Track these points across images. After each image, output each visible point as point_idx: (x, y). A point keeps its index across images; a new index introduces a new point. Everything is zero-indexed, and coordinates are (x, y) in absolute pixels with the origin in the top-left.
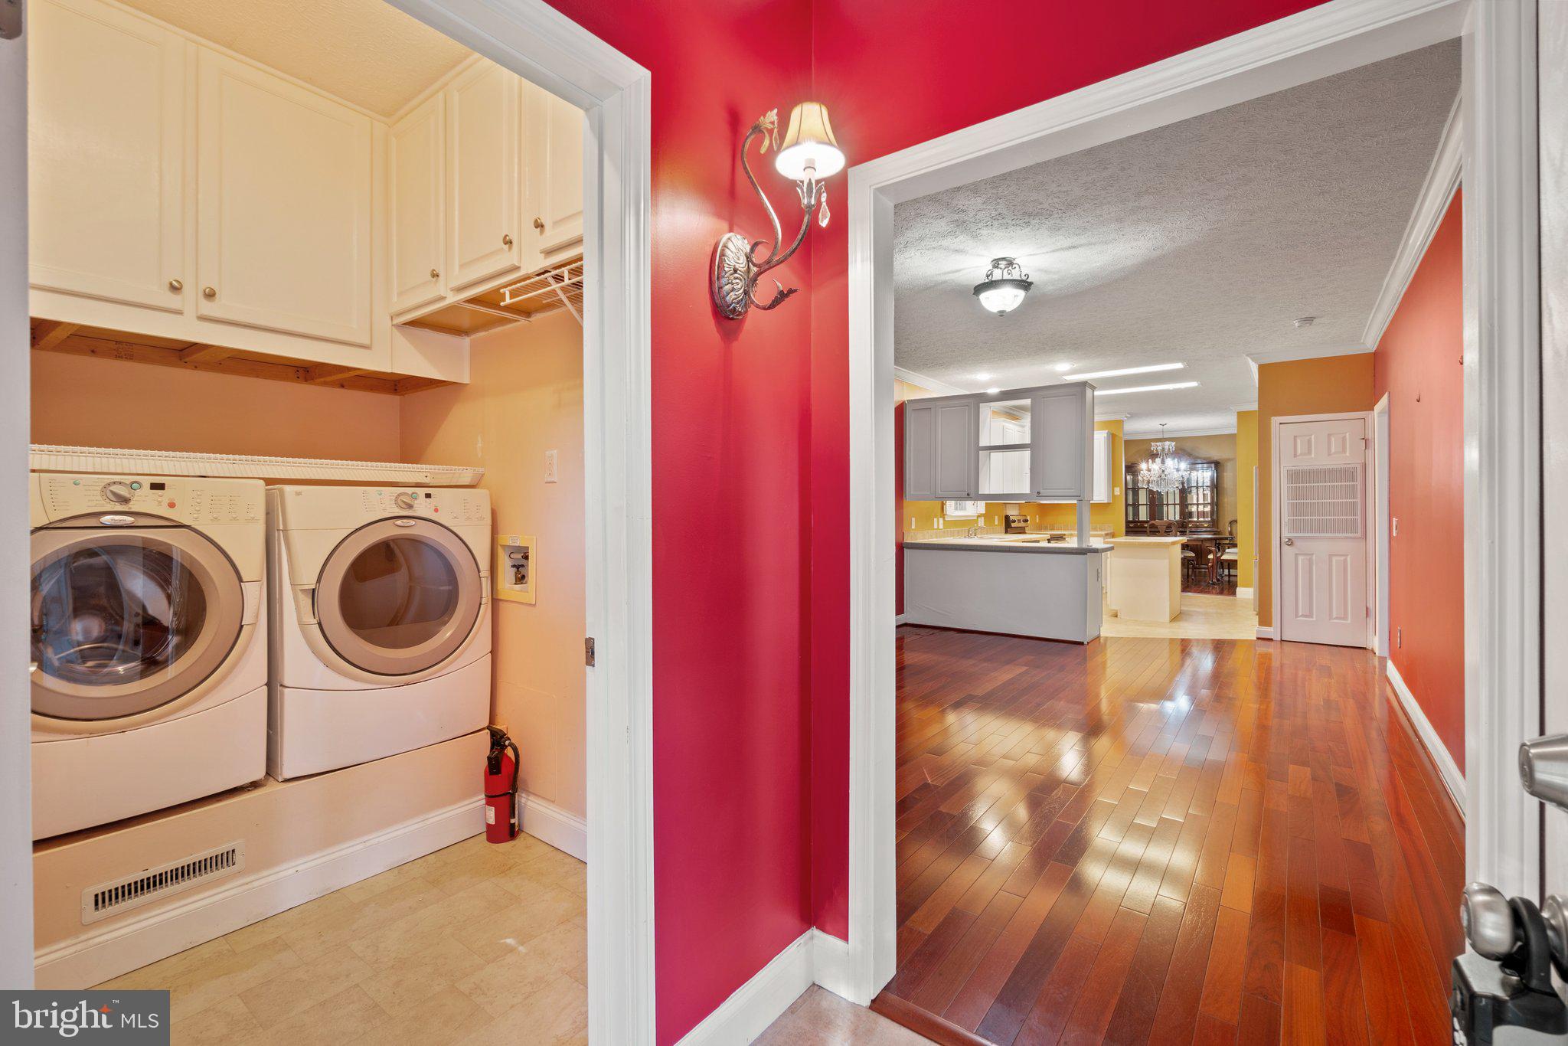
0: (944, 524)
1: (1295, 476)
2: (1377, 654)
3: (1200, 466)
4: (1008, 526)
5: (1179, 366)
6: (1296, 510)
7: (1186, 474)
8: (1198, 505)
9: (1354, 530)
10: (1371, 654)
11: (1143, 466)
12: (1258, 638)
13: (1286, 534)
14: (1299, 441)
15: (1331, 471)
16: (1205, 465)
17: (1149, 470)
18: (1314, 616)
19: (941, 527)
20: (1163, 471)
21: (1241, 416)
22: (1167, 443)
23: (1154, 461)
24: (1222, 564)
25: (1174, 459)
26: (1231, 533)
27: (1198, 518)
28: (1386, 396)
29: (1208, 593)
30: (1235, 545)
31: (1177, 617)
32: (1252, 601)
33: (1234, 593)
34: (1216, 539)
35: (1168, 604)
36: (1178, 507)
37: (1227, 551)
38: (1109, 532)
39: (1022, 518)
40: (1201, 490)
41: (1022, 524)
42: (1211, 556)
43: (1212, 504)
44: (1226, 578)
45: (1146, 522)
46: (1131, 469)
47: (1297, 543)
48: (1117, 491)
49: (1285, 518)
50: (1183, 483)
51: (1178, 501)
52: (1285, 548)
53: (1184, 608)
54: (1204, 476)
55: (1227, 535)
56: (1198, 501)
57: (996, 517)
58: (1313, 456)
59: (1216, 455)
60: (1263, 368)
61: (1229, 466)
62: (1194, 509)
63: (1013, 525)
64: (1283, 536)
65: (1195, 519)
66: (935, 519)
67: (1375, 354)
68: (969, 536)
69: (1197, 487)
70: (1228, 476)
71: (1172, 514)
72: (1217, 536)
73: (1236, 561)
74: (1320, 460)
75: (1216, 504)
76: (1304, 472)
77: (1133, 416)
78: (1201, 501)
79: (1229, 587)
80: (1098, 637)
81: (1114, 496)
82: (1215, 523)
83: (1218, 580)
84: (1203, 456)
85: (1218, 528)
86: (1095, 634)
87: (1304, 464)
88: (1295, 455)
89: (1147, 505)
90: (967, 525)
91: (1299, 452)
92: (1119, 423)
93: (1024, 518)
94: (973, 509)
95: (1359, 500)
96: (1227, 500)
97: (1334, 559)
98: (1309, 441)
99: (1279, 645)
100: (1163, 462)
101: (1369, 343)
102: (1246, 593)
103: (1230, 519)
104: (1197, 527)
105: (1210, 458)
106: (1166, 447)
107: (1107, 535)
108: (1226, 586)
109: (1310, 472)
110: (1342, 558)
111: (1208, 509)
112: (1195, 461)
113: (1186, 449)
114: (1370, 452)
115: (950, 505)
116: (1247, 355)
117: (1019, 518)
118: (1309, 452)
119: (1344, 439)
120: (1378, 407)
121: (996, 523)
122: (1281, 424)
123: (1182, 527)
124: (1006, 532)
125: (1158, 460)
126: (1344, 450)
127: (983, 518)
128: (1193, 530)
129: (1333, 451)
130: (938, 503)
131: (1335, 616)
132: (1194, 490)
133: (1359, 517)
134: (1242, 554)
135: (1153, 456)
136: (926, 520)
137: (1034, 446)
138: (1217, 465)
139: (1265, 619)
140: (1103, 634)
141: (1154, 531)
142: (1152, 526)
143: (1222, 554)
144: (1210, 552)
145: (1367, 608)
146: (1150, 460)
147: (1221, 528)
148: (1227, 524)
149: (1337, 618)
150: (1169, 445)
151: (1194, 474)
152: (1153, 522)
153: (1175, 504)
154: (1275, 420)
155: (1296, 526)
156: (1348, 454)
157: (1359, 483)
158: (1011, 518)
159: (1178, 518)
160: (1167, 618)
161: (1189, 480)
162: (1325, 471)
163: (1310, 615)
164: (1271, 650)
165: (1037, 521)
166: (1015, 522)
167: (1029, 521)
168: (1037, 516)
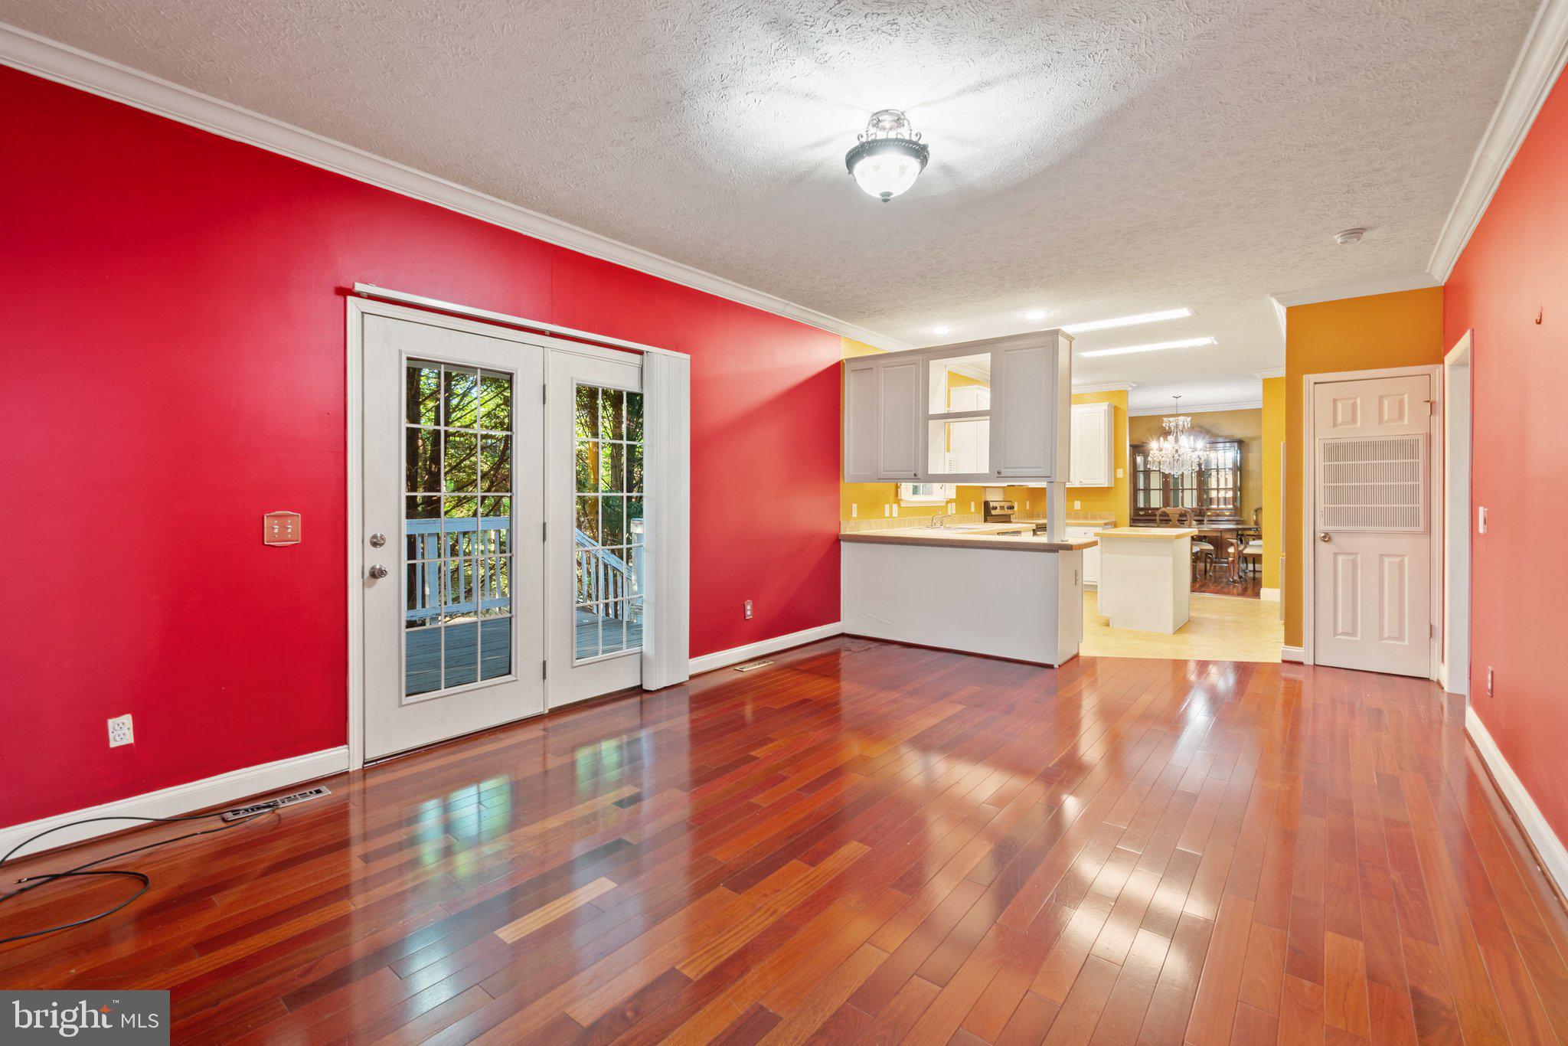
0: (899, 511)
1: (1334, 451)
2: (1446, 689)
3: (1222, 445)
4: (988, 513)
5: (1184, 313)
6: (1335, 495)
7: (1203, 455)
8: (1218, 490)
9: (1415, 522)
10: (1437, 688)
11: (1153, 445)
12: (1284, 661)
13: (1322, 528)
14: (1339, 405)
15: (1383, 444)
16: (1228, 444)
17: (1161, 450)
18: (1359, 635)
19: (895, 514)
20: (1177, 451)
21: (1268, 383)
22: (1182, 418)
23: (1166, 439)
24: (1245, 559)
25: (1189, 436)
26: (1256, 523)
27: (1218, 505)
28: (1467, 336)
29: (1228, 593)
30: (1259, 537)
31: (1183, 627)
32: (1279, 606)
33: (1257, 595)
34: (1237, 530)
35: (1170, 611)
36: (1195, 492)
37: (1251, 543)
38: (1109, 521)
39: (1006, 505)
40: (1222, 473)
41: (1007, 512)
42: (1231, 550)
43: (1234, 489)
44: (1251, 575)
45: (1157, 509)
46: (1138, 449)
47: (1336, 539)
48: (1120, 473)
49: (1320, 506)
50: (1200, 465)
51: (1195, 487)
52: (1321, 545)
53: (1193, 614)
54: (1226, 457)
55: (1253, 525)
56: (1218, 485)
57: (973, 503)
58: (1359, 424)
59: (1239, 434)
60: (1292, 312)
61: (1254, 445)
62: (1213, 494)
63: (993, 512)
64: (1317, 530)
65: (1214, 506)
66: (887, 506)
67: (1446, 289)
68: (932, 526)
69: (1218, 470)
70: (1253, 456)
71: (1189, 500)
72: (1240, 527)
73: (1260, 555)
74: (1367, 430)
75: (1240, 489)
76: (1346, 446)
77: (1140, 386)
78: (1222, 486)
79: (1252, 586)
80: (1076, 656)
81: (1116, 480)
82: (1238, 511)
83: (1240, 577)
84: (1225, 434)
85: (1241, 517)
86: (1074, 653)
87: (1346, 434)
88: (1335, 425)
89: (1160, 489)
90: (932, 513)
91: (1340, 420)
92: (1123, 394)
93: (1009, 504)
94: (941, 494)
95: (1421, 483)
96: (1251, 484)
97: (1386, 560)
98: (1354, 406)
99: (1311, 670)
100: (1177, 440)
101: (1439, 272)
102: (1271, 595)
103: (1256, 506)
104: (1218, 515)
105: (1233, 436)
106: (1181, 423)
107: (1106, 524)
108: (1250, 586)
109: (1354, 445)
110: (1398, 560)
111: (1230, 494)
112: (1214, 440)
113: (1204, 426)
114: (1437, 420)
115: (906, 489)
116: (1272, 295)
117: (1002, 504)
118: (1354, 420)
119: (1401, 403)
120: (1450, 358)
121: (973, 510)
122: (1316, 383)
123: (1200, 515)
124: (986, 521)
125: (1171, 438)
126: (1401, 417)
127: (954, 504)
128: (1214, 518)
129: (1386, 418)
130: (891, 486)
131: (1386, 635)
132: (1214, 473)
133: (1421, 506)
134: (1268, 548)
135: (1166, 433)
136: (872, 506)
137: (994, 415)
138: (1241, 443)
139: (1293, 637)
140: (1082, 654)
141: (1165, 521)
142: (1165, 514)
143: (1245, 547)
144: (1232, 544)
145: (1431, 626)
146: (1161, 438)
147: (1245, 517)
148: (1252, 512)
149: (1389, 638)
150: (1186, 421)
151: (1213, 455)
152: (1164, 509)
153: (1192, 489)
154: (1308, 379)
155: (1334, 516)
156: (1406, 422)
157: (1421, 461)
158: (992, 504)
159: (1195, 506)
160: (1170, 629)
161: (1208, 462)
162: (1375, 445)
163: (1354, 634)
164: (1300, 677)
165: (1028, 508)
166: (996, 508)
167: (1016, 509)
168: (1028, 502)
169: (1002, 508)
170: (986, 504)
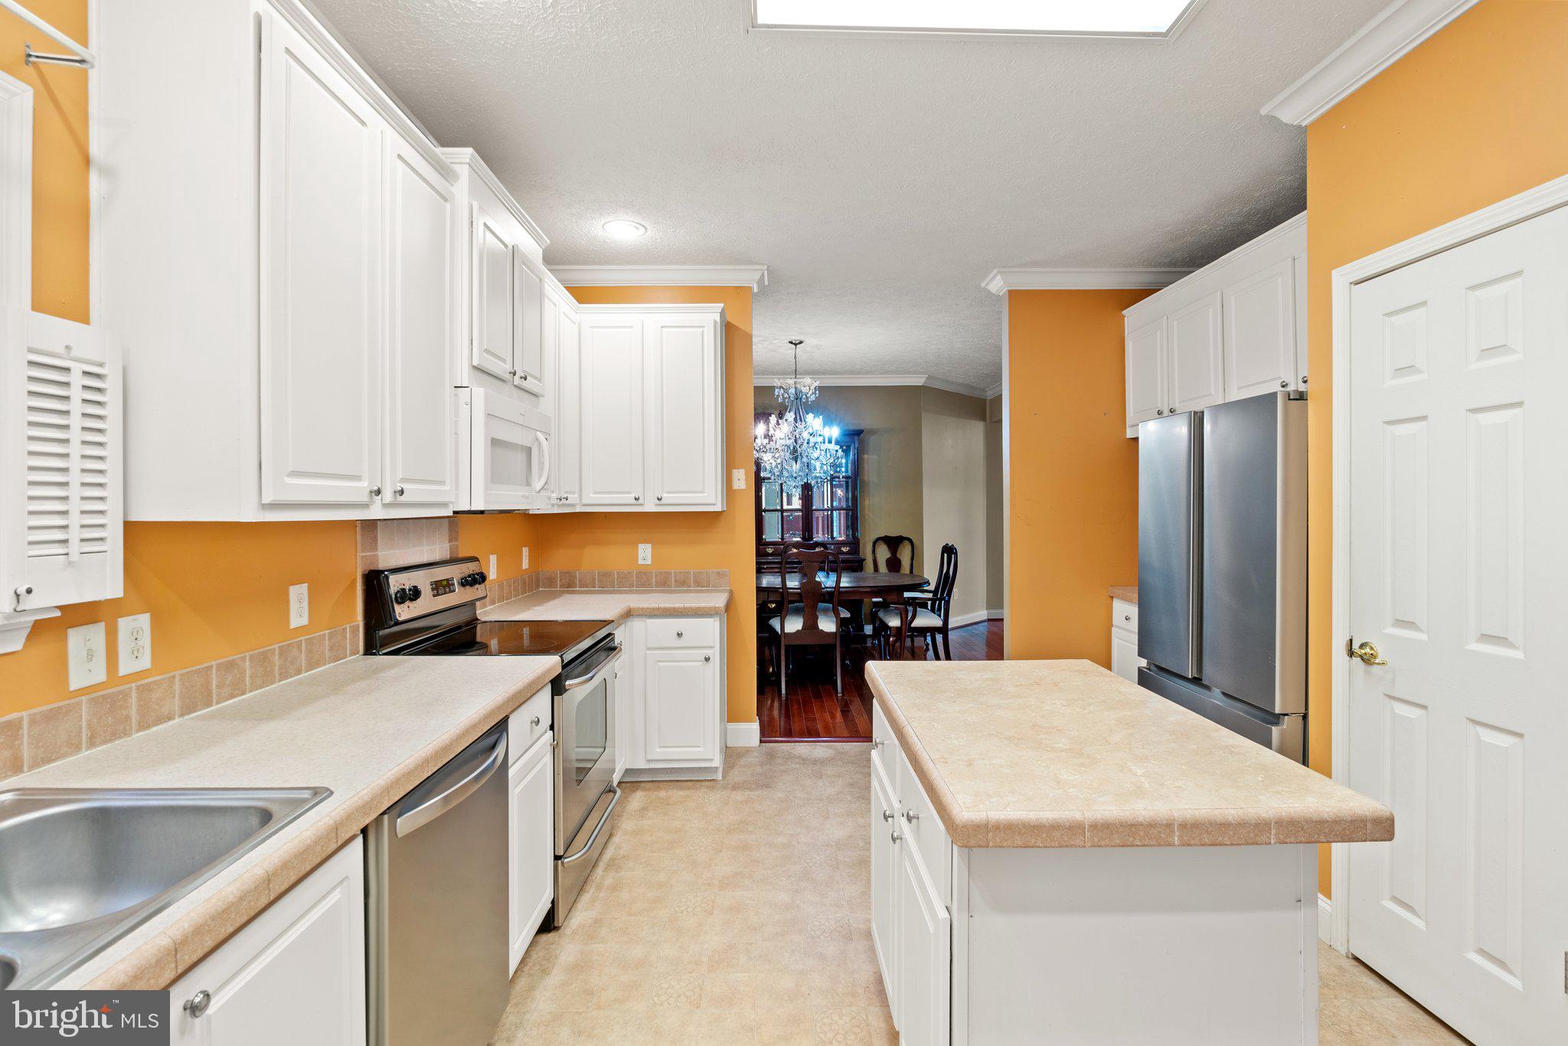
165: (525, 565)
166: (415, 594)
167: (492, 574)
168: (525, 551)
169: (441, 587)
170: (374, 581)
